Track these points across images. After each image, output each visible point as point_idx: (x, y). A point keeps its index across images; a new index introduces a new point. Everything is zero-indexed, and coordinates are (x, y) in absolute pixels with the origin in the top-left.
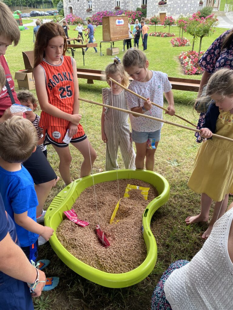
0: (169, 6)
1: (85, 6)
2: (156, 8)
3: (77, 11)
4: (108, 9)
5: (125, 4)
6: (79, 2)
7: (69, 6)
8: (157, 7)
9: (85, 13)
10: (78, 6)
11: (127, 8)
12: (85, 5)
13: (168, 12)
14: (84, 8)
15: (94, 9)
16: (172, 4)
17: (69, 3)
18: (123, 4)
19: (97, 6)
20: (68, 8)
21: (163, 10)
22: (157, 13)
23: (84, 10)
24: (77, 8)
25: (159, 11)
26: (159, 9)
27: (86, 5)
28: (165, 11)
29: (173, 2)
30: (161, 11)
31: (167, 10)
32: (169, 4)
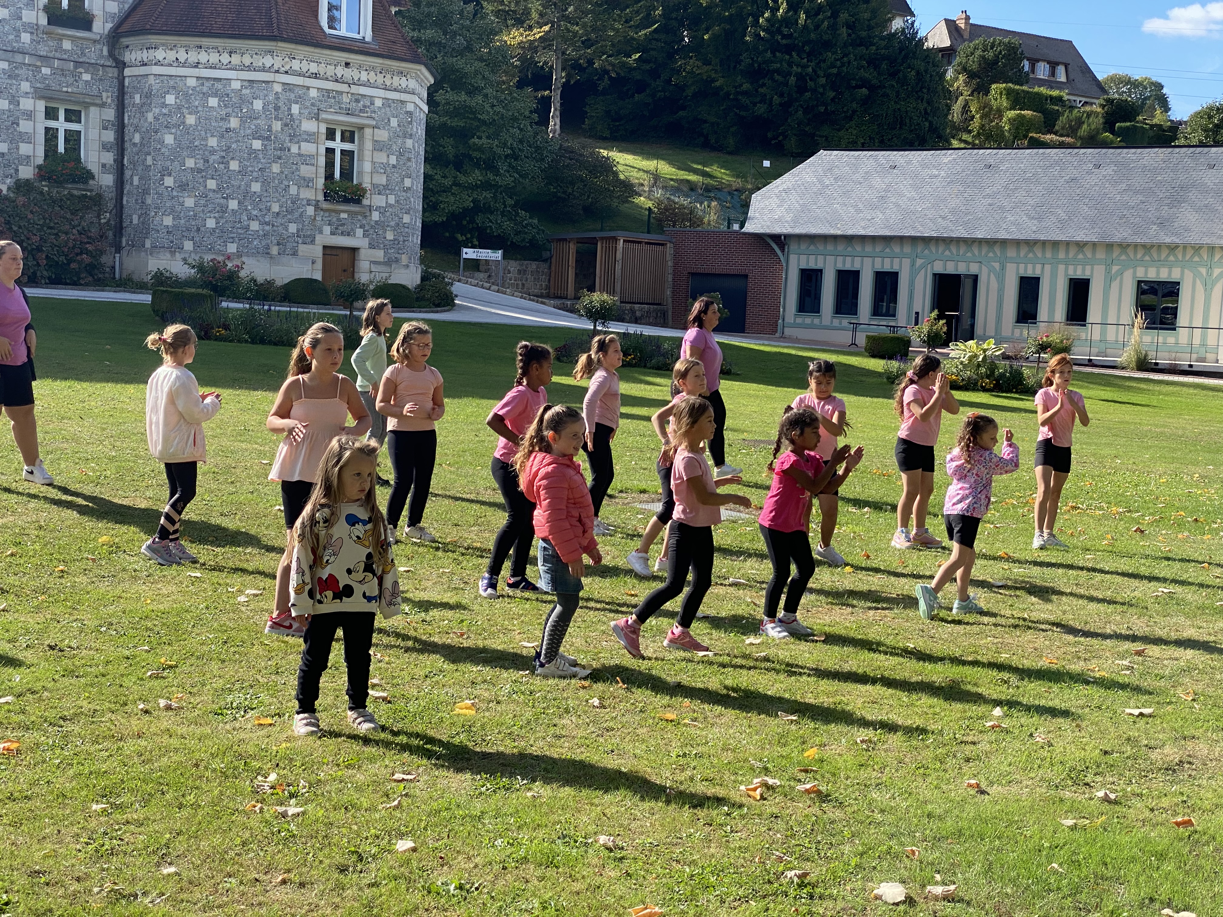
0: (376, 216)
2: (301, 215)
8: (310, 210)
13: (372, 246)
16: (391, 206)
21: (342, 234)
22: (313, 242)
25: (321, 232)
26: (318, 223)
28: (357, 240)
29: (397, 202)
30: (332, 233)
32: (378, 208)
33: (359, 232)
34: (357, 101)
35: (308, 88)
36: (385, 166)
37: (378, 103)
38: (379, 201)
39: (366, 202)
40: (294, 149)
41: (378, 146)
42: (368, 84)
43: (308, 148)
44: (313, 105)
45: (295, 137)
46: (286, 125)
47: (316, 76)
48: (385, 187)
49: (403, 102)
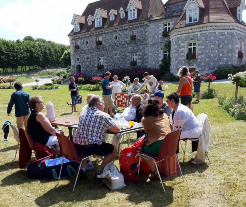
0: (199, 60)
1: (95, 64)
2: (182, 63)
3: (86, 70)
4: (122, 66)
5: (143, 60)
6: (88, 60)
7: (77, 64)
8: (184, 62)
9: (95, 71)
10: (88, 63)
11: (145, 64)
12: (95, 62)
13: (198, 67)
14: (94, 66)
15: (106, 66)
16: (203, 57)
17: (77, 61)
18: (140, 61)
19: (109, 64)
20: (76, 66)
21: (191, 66)
23: (94, 68)
24: (86, 66)
27: (97, 63)
28: (195, 66)
29: (205, 56)
31: (196, 65)
32: (200, 59)
33: (195, 65)
34: (194, 36)
35: (182, 37)
36: (201, 49)
37: (199, 35)
38: (200, 57)
39: (196, 58)
40: (180, 50)
41: (199, 45)
42: (196, 32)
43: (182, 49)
44: (183, 40)
45: (180, 47)
46: (178, 46)
47: (184, 34)
48: (201, 53)
49: (205, 33)
